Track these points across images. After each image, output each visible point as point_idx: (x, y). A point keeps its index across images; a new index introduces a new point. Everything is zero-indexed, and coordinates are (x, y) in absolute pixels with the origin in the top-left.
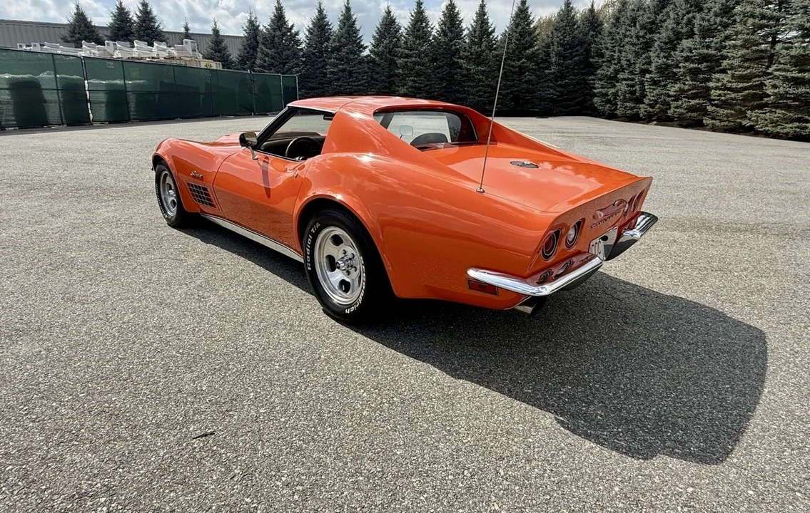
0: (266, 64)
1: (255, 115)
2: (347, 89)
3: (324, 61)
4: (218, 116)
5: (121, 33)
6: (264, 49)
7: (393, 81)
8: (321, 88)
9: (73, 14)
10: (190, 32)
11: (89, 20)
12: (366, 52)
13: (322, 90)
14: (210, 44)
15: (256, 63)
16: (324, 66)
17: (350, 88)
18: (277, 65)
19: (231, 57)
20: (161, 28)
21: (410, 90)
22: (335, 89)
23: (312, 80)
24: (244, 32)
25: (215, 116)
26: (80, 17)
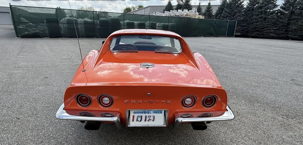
0: (225, 16)
1: (213, 36)
2: (260, 26)
3: (253, 13)
4: (198, 36)
5: (179, 7)
6: (226, 9)
7: (290, 22)
8: (248, 26)
9: (168, 2)
10: (200, 5)
11: (171, 4)
12: (279, 8)
13: (248, 27)
14: (206, 9)
15: (222, 16)
16: (252, 16)
17: (262, 26)
18: (230, 16)
19: (213, 14)
20: (191, 4)
21: (300, 27)
22: (254, 26)
23: (245, 23)
24: (220, 3)
25: (197, 36)
26: (170, 3)
